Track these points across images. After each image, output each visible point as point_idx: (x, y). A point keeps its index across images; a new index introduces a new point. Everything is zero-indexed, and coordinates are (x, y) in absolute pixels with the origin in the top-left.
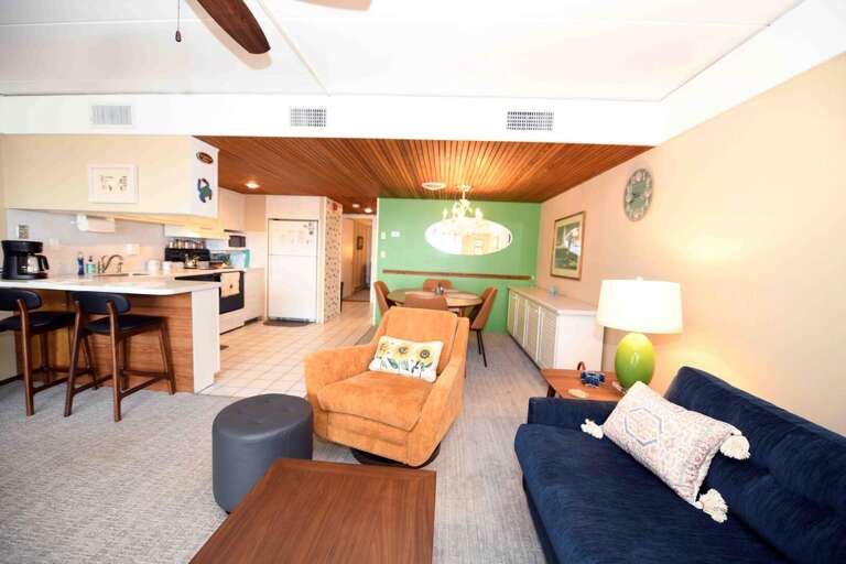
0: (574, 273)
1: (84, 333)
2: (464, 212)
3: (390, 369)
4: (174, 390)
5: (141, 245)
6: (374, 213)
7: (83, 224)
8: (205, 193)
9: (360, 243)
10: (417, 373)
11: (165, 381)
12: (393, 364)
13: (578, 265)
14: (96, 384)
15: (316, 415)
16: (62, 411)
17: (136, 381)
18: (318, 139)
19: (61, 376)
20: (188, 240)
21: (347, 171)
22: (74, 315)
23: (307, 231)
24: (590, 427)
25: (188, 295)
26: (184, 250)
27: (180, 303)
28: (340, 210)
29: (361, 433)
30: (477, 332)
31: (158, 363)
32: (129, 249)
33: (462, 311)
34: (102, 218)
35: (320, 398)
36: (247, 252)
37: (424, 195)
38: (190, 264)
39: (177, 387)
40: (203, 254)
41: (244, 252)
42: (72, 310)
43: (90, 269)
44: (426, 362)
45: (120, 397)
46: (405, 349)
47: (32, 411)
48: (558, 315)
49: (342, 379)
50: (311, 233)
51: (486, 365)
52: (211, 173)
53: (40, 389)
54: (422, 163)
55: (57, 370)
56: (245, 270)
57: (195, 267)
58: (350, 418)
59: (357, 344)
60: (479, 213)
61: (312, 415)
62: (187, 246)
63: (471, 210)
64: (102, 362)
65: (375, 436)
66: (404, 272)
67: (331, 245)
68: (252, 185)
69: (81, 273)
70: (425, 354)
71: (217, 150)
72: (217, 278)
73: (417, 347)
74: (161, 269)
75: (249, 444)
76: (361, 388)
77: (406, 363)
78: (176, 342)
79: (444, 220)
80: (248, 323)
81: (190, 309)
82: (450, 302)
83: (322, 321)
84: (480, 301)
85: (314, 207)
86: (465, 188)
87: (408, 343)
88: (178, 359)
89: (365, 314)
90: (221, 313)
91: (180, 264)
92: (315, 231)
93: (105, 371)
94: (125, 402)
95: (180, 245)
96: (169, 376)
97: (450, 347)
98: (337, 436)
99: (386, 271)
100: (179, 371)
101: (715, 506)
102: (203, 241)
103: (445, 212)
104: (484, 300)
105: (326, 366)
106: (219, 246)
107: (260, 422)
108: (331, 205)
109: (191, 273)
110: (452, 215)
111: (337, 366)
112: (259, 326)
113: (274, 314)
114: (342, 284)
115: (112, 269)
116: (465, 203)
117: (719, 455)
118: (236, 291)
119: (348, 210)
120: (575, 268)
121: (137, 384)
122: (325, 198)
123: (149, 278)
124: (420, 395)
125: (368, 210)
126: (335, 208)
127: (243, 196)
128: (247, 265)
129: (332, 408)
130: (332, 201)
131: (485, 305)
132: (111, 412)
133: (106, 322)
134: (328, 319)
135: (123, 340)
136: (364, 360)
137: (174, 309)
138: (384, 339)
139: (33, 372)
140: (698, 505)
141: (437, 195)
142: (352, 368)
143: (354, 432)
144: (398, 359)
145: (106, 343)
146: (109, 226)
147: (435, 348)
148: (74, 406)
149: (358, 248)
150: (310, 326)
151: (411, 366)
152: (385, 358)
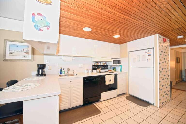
23: (147, 54)
28: (168, 43)
36: (121, 66)
38: (98, 71)
41: (120, 66)
43: (63, 72)
67: (163, 61)
68: (117, 36)
83: (158, 105)
92: (152, 54)
95: (97, 64)
108: (162, 39)
118: (112, 82)
122: (158, 35)
126: (165, 41)
128: (121, 71)
149: (177, 63)
150: (151, 107)
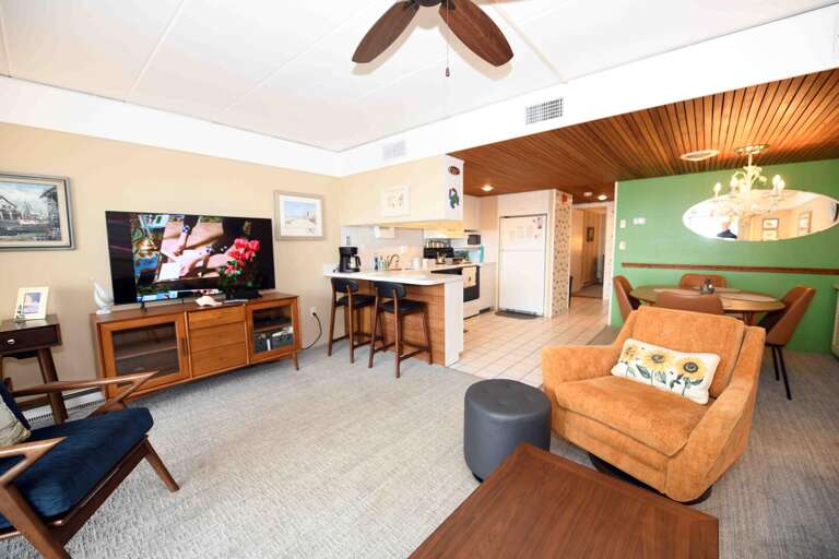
1: (380, 311)
2: (750, 183)
3: (639, 378)
4: (431, 362)
5: (410, 246)
6: (611, 199)
7: (378, 233)
8: (454, 200)
9: (591, 234)
10: (678, 389)
11: (425, 353)
12: (644, 372)
14: (385, 348)
15: (553, 411)
16: (368, 364)
17: (408, 350)
18: (553, 131)
19: (366, 339)
20: (439, 241)
21: (582, 158)
22: (374, 297)
23: (536, 226)
25: (441, 286)
26: (436, 249)
27: (435, 292)
28: (570, 200)
29: (605, 442)
30: (774, 349)
31: (421, 338)
32: (402, 250)
33: (748, 317)
34: (387, 228)
35: (557, 394)
36: (482, 249)
37: (681, 168)
38: (440, 260)
39: (434, 359)
40: (448, 252)
41: (479, 248)
42: (373, 294)
43: (381, 265)
44: (693, 377)
45: (400, 360)
46: (661, 357)
47: (353, 361)
49: (580, 379)
50: (540, 227)
51: (789, 397)
52: (458, 182)
53: (357, 346)
54: (684, 129)
55: (364, 335)
56: (480, 265)
57: (444, 262)
58: (591, 422)
59: (589, 343)
60: (778, 181)
61: (550, 409)
62: (438, 246)
63: (763, 179)
64: (388, 333)
65: (621, 450)
66: (649, 266)
67: (560, 238)
68: (487, 188)
69: (376, 268)
70: (691, 367)
71: (463, 162)
72: (459, 272)
73: (676, 359)
74: (421, 265)
75: (496, 422)
76: (605, 393)
77: (662, 375)
78: (433, 324)
79: (716, 197)
80: (482, 312)
81: (443, 297)
82: (726, 305)
83: (550, 315)
84: (783, 306)
85: (543, 201)
86: (752, 150)
87: (663, 351)
88: (434, 337)
89: (598, 311)
90: (465, 301)
91: (434, 260)
92: (544, 227)
93: (390, 340)
94: (402, 364)
95: (433, 245)
96: (427, 349)
97: (731, 363)
98: (575, 437)
99: (624, 265)
100: (436, 347)
102: (449, 240)
103: (718, 187)
104: (788, 305)
105: (563, 362)
106: (461, 245)
107: (503, 403)
108: (560, 197)
109: (441, 268)
110: (729, 190)
111: (575, 364)
112: (491, 315)
113: (504, 306)
114: (571, 278)
115: (393, 266)
116: (752, 170)
118: (473, 283)
119: (578, 200)
121: (409, 353)
122: (555, 191)
123: (415, 272)
124: (686, 416)
125: (602, 197)
126: (564, 199)
127: (480, 199)
128: (481, 261)
129: (571, 408)
130: (561, 193)
131: (790, 311)
132: (394, 371)
133: (392, 303)
134: (556, 314)
135: (401, 318)
136: (605, 362)
137: (432, 296)
138: (629, 342)
139: (354, 334)
141: (702, 167)
142: (591, 369)
143: (594, 438)
144: (651, 368)
145: (390, 318)
146: (391, 233)
147: (708, 363)
148: (374, 360)
149: (588, 240)
150: (538, 319)
151: (670, 379)
152: (633, 364)
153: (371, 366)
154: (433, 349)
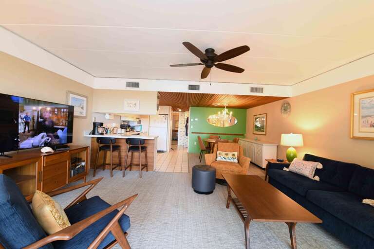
0: (264, 133)
2: (226, 113)
3: (224, 160)
4: (147, 171)
6: (188, 112)
10: (232, 160)
12: (225, 158)
13: (265, 130)
24: (285, 169)
27: (150, 142)
39: (148, 169)
41: (141, 126)
43: (109, 132)
44: (234, 157)
47: (112, 176)
48: (263, 145)
62: (125, 124)
63: (228, 112)
69: (106, 133)
70: (234, 155)
73: (230, 154)
77: (229, 158)
78: (148, 155)
81: (154, 144)
85: (167, 110)
86: (226, 105)
87: (227, 153)
92: (167, 118)
96: (146, 166)
97: (239, 153)
99: (192, 133)
101: (317, 178)
102: (128, 121)
106: (134, 124)
110: (222, 113)
117: (317, 169)
120: (264, 131)
122: (171, 107)
125: (180, 110)
137: (148, 144)
138: (219, 152)
140: (314, 179)
144: (226, 157)
147: (236, 154)
151: (230, 158)
152: (222, 156)
153: (124, 176)
154: (148, 165)
